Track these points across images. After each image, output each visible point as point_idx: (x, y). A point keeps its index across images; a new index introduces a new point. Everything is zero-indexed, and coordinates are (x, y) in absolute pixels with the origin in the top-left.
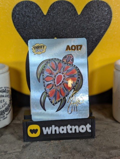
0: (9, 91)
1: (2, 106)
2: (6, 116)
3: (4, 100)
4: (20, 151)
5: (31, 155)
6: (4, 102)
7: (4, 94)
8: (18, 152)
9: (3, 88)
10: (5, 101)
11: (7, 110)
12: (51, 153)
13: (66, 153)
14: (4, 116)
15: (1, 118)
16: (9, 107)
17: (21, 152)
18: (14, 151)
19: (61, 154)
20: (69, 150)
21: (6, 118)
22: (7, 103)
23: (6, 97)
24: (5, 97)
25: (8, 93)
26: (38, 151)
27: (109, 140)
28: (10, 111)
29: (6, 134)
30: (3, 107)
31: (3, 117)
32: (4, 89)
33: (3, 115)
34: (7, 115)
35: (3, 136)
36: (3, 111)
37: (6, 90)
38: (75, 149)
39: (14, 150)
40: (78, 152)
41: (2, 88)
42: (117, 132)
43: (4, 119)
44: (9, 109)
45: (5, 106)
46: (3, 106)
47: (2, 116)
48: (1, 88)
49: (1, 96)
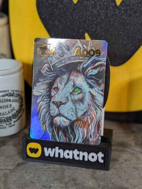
0: (19, 95)
1: (9, 111)
2: (13, 123)
3: (10, 105)
4: (12, 169)
5: (20, 176)
6: (10, 107)
7: (12, 98)
8: (9, 170)
11: (15, 117)
12: (44, 179)
13: (61, 183)
15: (6, 125)
16: (18, 113)
17: (12, 171)
18: (5, 168)
19: (55, 182)
20: (66, 180)
24: (13, 102)
25: (16, 96)
26: (31, 173)
27: (123, 177)
28: (19, 118)
29: (8, 145)
30: (9, 113)
32: (12, 93)
33: (10, 122)
35: (4, 147)
36: (10, 117)
38: (74, 180)
39: (7, 166)
40: (76, 184)
42: (139, 168)
43: (11, 126)
45: (12, 112)
47: (8, 123)
48: (8, 91)
49: (7, 100)
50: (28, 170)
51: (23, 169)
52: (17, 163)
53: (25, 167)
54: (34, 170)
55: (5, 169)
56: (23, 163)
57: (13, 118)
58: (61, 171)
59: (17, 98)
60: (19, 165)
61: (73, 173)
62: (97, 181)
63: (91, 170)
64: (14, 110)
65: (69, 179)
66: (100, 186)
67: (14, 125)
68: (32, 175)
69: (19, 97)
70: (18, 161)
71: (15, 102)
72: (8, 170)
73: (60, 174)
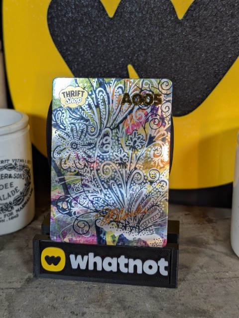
0: (24, 167)
1: (8, 194)
2: (15, 213)
3: (11, 184)
4: (19, 287)
5: (34, 299)
6: (11, 187)
7: (13, 172)
8: (14, 289)
9: (10, 162)
10: (15, 185)
11: (19, 203)
12: (73, 301)
13: (100, 306)
14: (12, 214)
15: (5, 217)
16: (24, 196)
17: (20, 291)
18: (8, 286)
19: (90, 306)
21: (15, 217)
22: (18, 189)
23: (16, 179)
24: (14, 178)
25: (20, 170)
26: (51, 293)
27: (199, 293)
28: (25, 204)
29: (9, 249)
30: (9, 196)
31: (9, 215)
32: (13, 164)
33: (10, 211)
34: (18, 211)
35: (2, 252)
36: (10, 203)
37: (16, 164)
38: (121, 301)
39: (11, 282)
41: (8, 160)
42: (223, 278)
43: (12, 218)
44: (23, 200)
45: (13, 195)
46: (10, 194)
47: (7, 213)
48: (6, 162)
49: (6, 176)
50: (46, 288)
52: (26, 277)
53: (40, 284)
54: (55, 288)
57: (15, 205)
62: (158, 301)
64: (17, 192)
65: (112, 300)
66: (163, 309)
67: (17, 215)
68: (52, 296)
69: (24, 170)
72: (12, 290)
73: (98, 293)
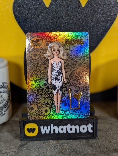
0: (7, 86)
3: (1, 96)
7: (2, 90)
9: (1, 84)
12: (48, 154)
13: (64, 154)
14: (2, 113)
19: (59, 155)
22: (5, 99)
36: (1, 107)
38: (74, 150)
40: (78, 154)
46: (1, 102)
50: (31, 149)
51: (26, 150)
52: (18, 145)
53: (27, 148)
54: (36, 149)
55: (10, 152)
56: (23, 145)
57: (4, 108)
58: (61, 146)
59: (6, 90)
60: (20, 147)
61: (71, 145)
62: (94, 148)
63: (84, 140)
64: (4, 101)
65: (70, 151)
66: (97, 152)
67: (5, 114)
68: (36, 153)
69: (7, 88)
70: (18, 143)
71: (4, 93)
72: (13, 152)
73: (61, 148)
